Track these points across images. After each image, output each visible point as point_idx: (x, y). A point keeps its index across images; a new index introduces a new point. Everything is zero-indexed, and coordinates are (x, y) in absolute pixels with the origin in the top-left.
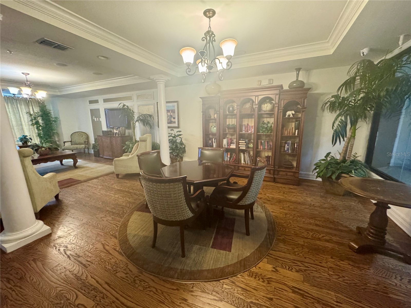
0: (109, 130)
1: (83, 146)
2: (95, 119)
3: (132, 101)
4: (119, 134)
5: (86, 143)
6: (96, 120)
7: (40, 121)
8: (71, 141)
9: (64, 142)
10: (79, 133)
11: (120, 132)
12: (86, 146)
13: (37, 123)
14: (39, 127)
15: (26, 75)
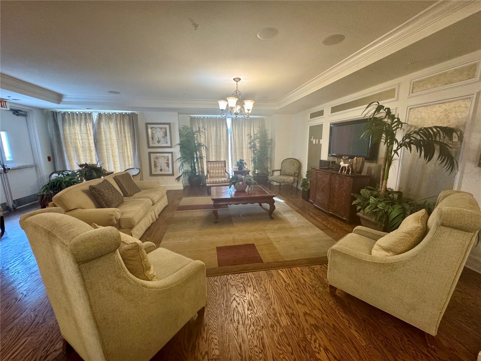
0: (332, 159)
1: (292, 178)
2: (314, 140)
3: (395, 99)
4: (348, 171)
5: (296, 175)
6: (314, 143)
7: (258, 145)
8: (280, 170)
9: (274, 171)
10: (291, 159)
11: (352, 167)
12: (294, 180)
13: (254, 146)
14: (255, 150)
15: (237, 82)
